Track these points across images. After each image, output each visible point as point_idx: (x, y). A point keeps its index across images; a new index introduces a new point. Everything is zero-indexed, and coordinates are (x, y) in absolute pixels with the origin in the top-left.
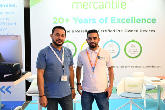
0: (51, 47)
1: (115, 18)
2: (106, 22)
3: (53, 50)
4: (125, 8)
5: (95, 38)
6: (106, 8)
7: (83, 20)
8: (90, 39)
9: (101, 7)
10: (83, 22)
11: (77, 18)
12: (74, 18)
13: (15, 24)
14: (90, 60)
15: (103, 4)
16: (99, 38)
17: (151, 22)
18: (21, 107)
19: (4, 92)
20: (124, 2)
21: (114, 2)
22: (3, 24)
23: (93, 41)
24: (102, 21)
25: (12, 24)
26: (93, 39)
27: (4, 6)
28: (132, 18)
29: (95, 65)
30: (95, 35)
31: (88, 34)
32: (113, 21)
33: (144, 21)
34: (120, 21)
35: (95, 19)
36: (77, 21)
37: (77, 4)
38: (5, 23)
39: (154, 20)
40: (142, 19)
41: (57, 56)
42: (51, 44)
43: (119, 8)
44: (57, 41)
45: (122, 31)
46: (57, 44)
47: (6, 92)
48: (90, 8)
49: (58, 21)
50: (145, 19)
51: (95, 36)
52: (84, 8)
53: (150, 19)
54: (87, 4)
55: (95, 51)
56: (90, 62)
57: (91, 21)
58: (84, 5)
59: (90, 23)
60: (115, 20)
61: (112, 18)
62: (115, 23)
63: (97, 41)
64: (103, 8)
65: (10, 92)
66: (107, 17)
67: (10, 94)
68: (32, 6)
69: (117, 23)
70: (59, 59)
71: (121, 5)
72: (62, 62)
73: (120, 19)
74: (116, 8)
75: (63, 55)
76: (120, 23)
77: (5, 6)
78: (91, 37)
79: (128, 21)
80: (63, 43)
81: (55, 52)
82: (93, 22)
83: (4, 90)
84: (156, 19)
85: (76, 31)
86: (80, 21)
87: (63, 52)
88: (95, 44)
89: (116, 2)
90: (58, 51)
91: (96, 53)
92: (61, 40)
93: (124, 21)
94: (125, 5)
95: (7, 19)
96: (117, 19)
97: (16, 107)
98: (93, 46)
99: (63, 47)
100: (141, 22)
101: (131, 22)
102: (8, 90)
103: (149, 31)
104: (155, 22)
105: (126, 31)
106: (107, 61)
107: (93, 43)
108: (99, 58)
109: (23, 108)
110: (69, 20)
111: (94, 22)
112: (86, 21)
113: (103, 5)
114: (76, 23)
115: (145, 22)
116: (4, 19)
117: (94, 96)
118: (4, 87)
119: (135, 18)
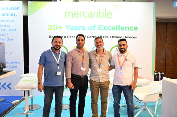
0: (51, 50)
1: (102, 26)
2: (94, 30)
3: (52, 52)
4: (111, 17)
5: (124, 45)
6: (94, 17)
7: (74, 27)
8: (120, 45)
9: (90, 16)
10: (74, 29)
11: (69, 25)
12: (66, 25)
13: (15, 30)
14: (119, 61)
15: (92, 13)
16: (128, 45)
17: (133, 29)
18: (18, 101)
19: (5, 89)
20: (110, 12)
21: (101, 12)
22: (5, 30)
23: (122, 47)
24: (90, 28)
25: (13, 30)
26: (122, 46)
27: (5, 15)
28: (117, 26)
29: (123, 65)
30: (124, 42)
31: (119, 42)
32: (100, 29)
33: (127, 28)
34: (107, 28)
35: (85, 27)
36: (69, 28)
37: (69, 13)
38: (7, 29)
39: (136, 28)
40: (126, 27)
41: (54, 56)
42: (52, 48)
43: (105, 17)
44: (55, 46)
45: (108, 37)
46: (56, 48)
47: (7, 88)
48: (80, 17)
49: (52, 28)
50: (128, 27)
51: (124, 44)
52: (75, 17)
53: (133, 27)
54: (78, 14)
55: (124, 55)
56: (119, 62)
57: (81, 28)
58: (75, 15)
59: (80, 30)
60: (102, 28)
61: (99, 26)
62: (102, 30)
63: (125, 47)
64: (91, 17)
65: (10, 89)
66: (95, 25)
67: (10, 90)
68: (30, 15)
69: (104, 30)
70: (56, 59)
71: (108, 15)
72: (58, 62)
73: (106, 27)
74: (103, 17)
75: (60, 57)
76: (106, 30)
77: (7, 15)
78: (121, 44)
79: (113, 28)
80: (60, 48)
81: (53, 54)
82: (82, 29)
83: (5, 86)
84: (138, 27)
85: (68, 37)
86: (72, 28)
87: (60, 54)
88: (124, 49)
89: (103, 12)
90: (56, 53)
91: (124, 56)
92: (58, 45)
93: (109, 28)
94: (111, 15)
95: (8, 26)
96: (104, 27)
97: (14, 101)
98: (122, 51)
99: (60, 51)
100: (125, 29)
101: (116, 29)
102: (9, 86)
103: (132, 37)
104: (137, 30)
105: (112, 37)
106: (133, 62)
107: (123, 48)
108: (126, 60)
109: (20, 102)
110: (62, 28)
111: (84, 29)
112: (77, 28)
113: (92, 15)
114: (68, 29)
115: (128, 30)
116: (5, 26)
117: (122, 88)
118: (5, 84)
119: (119, 26)
